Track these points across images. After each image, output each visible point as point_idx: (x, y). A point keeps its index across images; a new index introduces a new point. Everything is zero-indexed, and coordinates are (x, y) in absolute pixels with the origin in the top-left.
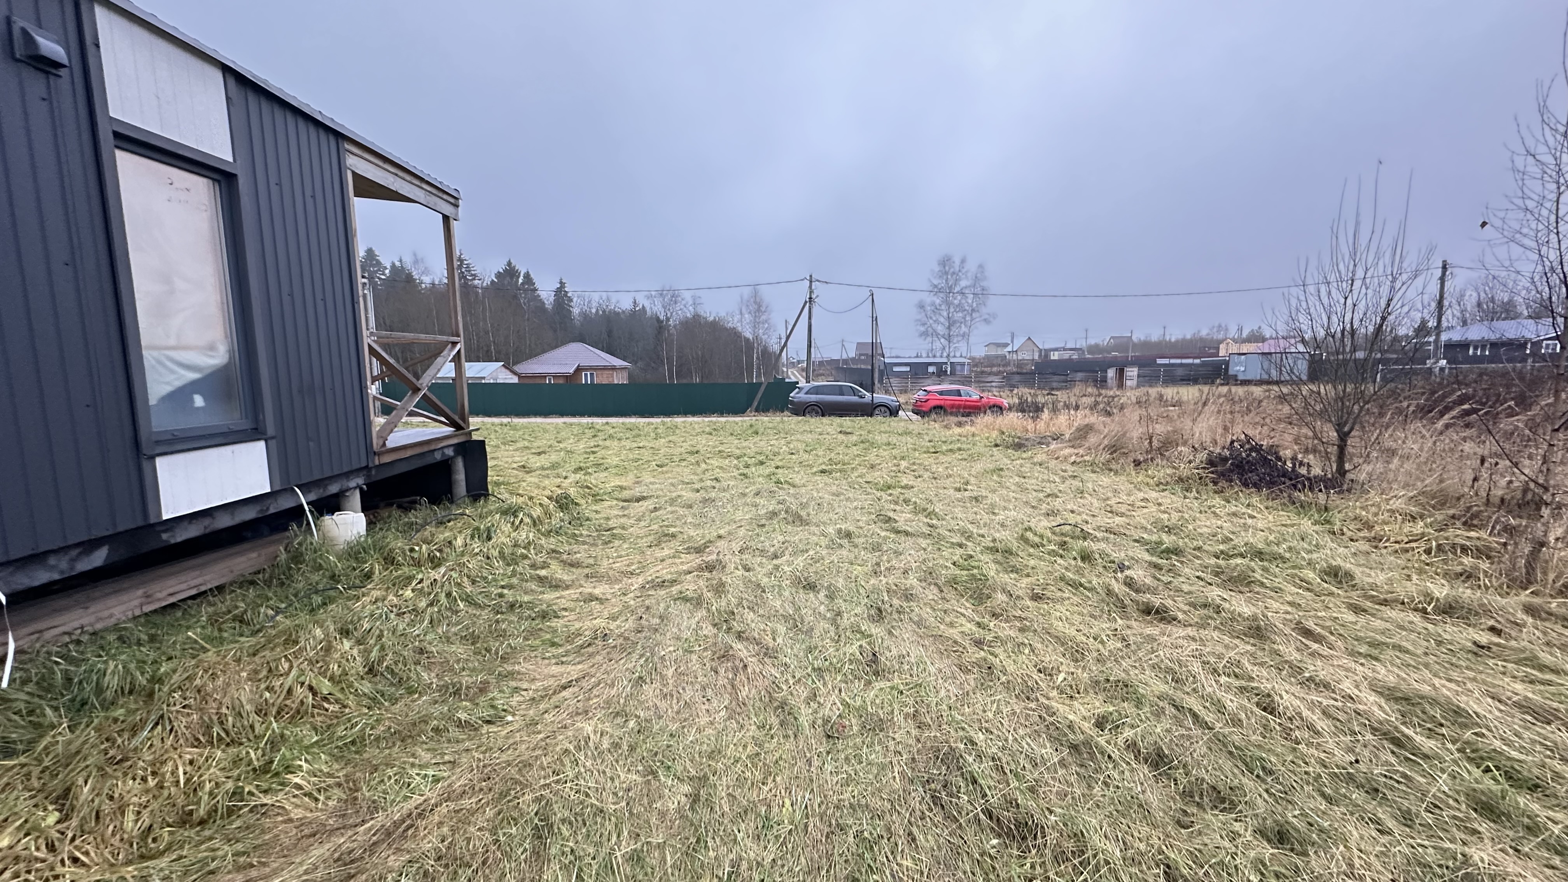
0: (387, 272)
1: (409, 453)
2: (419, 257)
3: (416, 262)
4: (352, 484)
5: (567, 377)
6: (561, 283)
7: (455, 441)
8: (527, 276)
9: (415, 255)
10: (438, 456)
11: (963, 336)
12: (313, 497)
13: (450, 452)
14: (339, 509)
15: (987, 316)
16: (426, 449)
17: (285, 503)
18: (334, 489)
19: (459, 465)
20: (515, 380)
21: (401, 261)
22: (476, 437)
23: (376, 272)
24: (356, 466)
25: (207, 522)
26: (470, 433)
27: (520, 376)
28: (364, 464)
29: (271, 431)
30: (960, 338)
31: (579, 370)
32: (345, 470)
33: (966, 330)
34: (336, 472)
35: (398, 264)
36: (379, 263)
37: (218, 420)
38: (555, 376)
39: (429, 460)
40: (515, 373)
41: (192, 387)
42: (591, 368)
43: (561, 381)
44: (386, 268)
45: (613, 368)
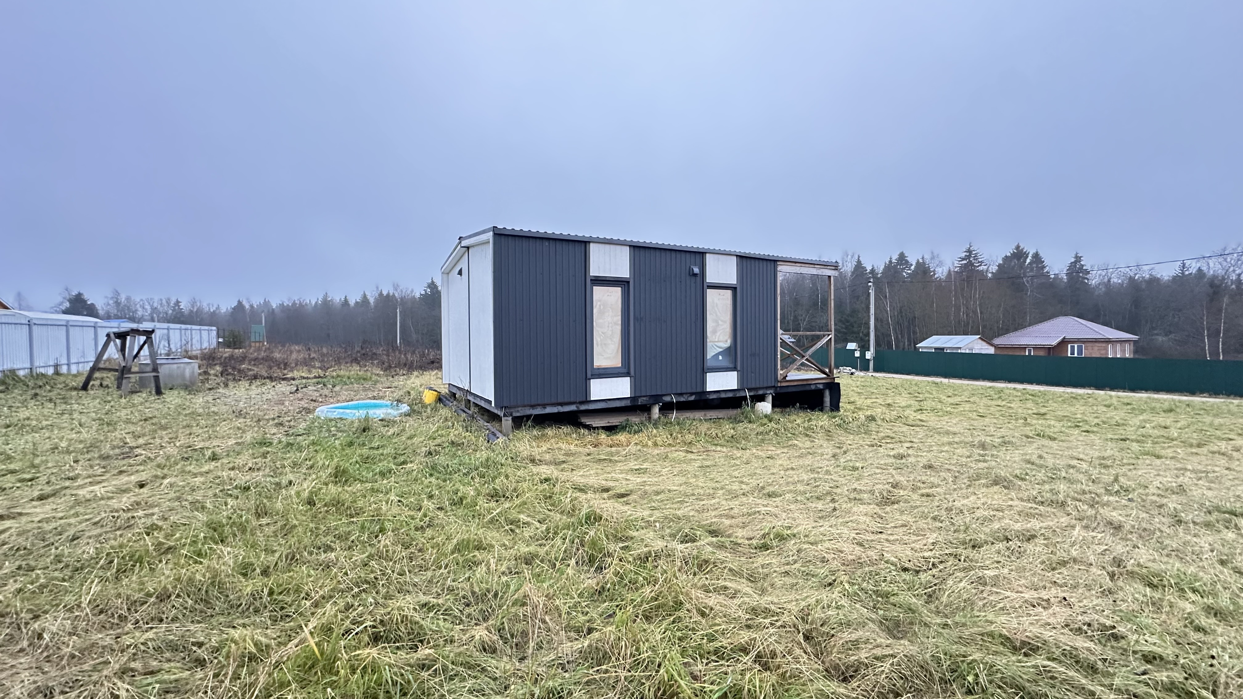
0: (913, 268)
1: (795, 383)
2: (935, 254)
3: (933, 258)
4: (768, 392)
5: (1050, 349)
6: (1076, 257)
7: (824, 381)
8: (1036, 256)
9: (932, 253)
10: (813, 387)
12: (752, 394)
13: (821, 387)
14: (764, 401)
16: (805, 383)
17: (742, 394)
18: (761, 392)
19: (827, 393)
20: (991, 350)
21: (923, 258)
22: (837, 381)
23: (904, 269)
24: (770, 385)
25: (718, 394)
26: (834, 379)
27: (996, 347)
28: (773, 385)
29: (739, 368)
31: (1064, 342)
32: (765, 385)
34: (761, 386)
35: (921, 261)
36: (907, 262)
37: (726, 364)
38: (1036, 348)
39: (807, 388)
40: (992, 345)
41: (719, 353)
42: (1078, 341)
43: (1042, 353)
44: (912, 265)
45: (1108, 341)
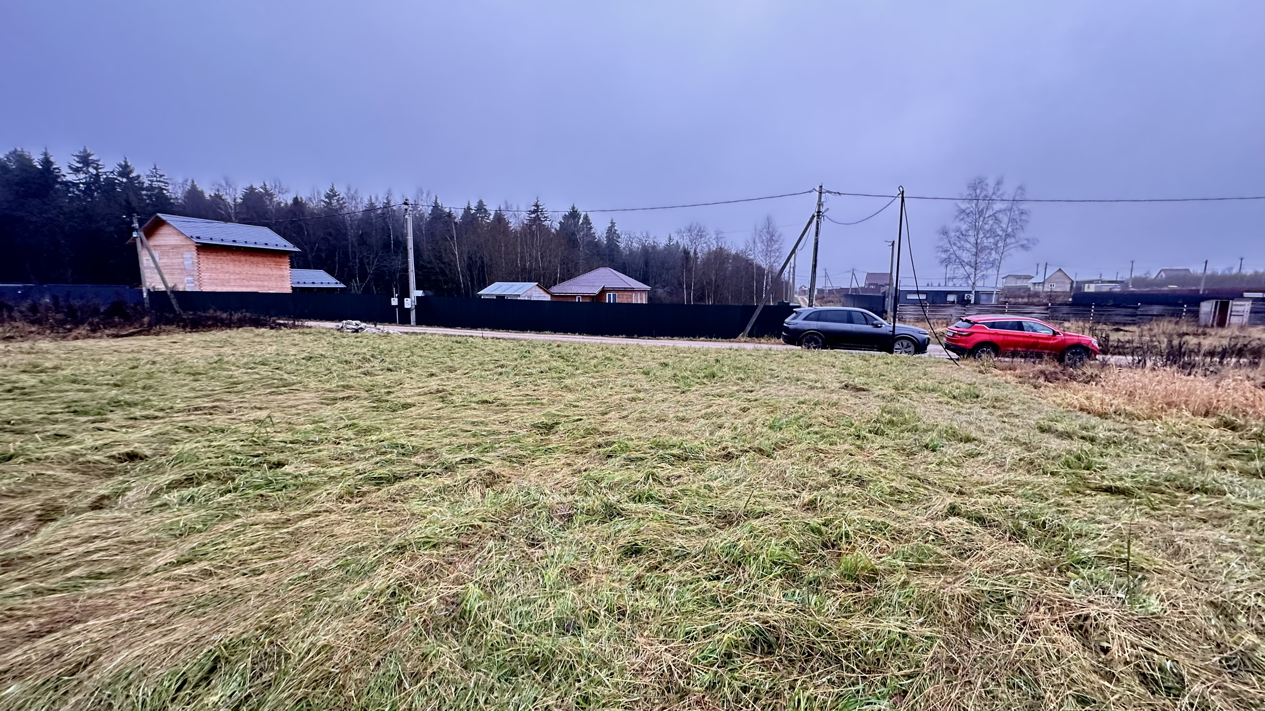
0: (491, 217)
5: (594, 297)
6: (612, 223)
8: (586, 217)
11: (993, 264)
15: (1025, 242)
20: (548, 298)
23: (483, 217)
27: (553, 295)
30: (989, 266)
31: (603, 291)
33: (997, 257)
38: (584, 296)
40: (548, 293)
42: (614, 290)
43: (589, 300)
45: (632, 290)
